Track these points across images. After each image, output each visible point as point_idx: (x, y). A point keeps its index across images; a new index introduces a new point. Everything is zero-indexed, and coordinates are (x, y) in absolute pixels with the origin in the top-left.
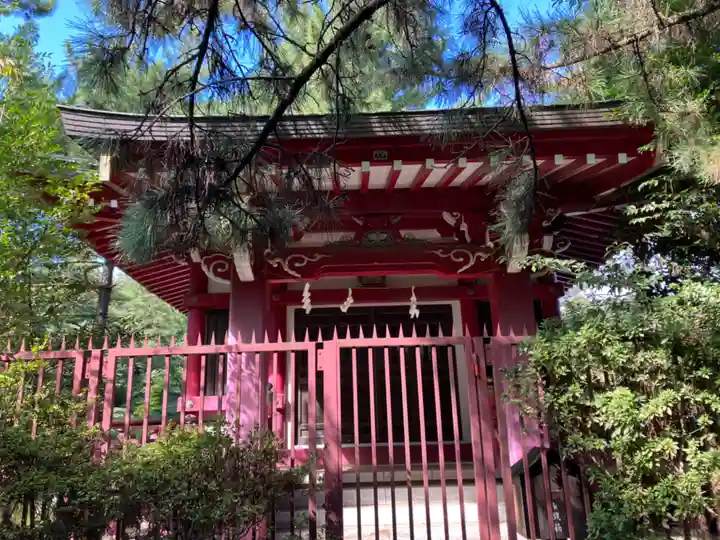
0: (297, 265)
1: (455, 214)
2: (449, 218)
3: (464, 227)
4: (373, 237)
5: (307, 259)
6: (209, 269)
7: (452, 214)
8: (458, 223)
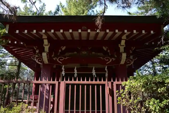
0: (61, 60)
1: (106, 47)
2: (105, 48)
3: (109, 51)
4: (83, 53)
5: (64, 58)
6: (37, 60)
7: (105, 47)
8: (107, 50)
